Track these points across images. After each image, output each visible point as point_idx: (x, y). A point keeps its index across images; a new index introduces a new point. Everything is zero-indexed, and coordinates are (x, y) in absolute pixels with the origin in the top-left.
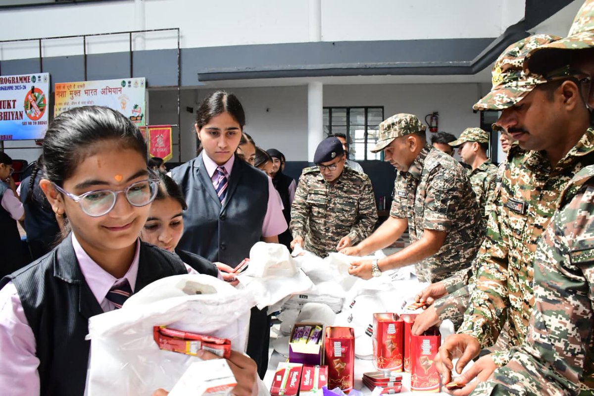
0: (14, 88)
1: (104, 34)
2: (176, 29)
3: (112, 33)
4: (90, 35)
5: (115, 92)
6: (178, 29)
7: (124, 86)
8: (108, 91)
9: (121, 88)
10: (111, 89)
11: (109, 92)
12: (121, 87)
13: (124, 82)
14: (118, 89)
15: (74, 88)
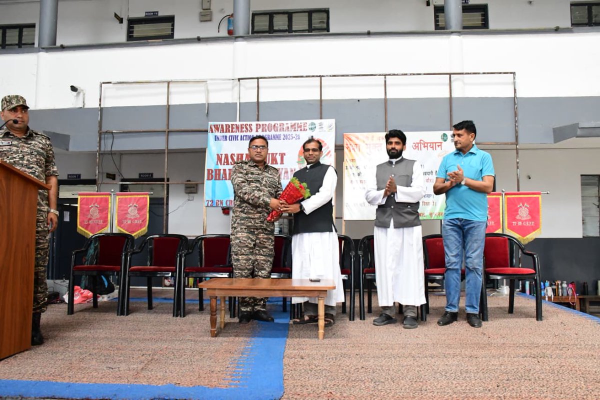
0: (282, 137)
1: (414, 74)
2: (511, 73)
3: (425, 74)
4: (394, 75)
5: (433, 147)
6: (514, 73)
7: (445, 141)
8: (422, 146)
9: (441, 143)
10: (427, 143)
11: (425, 147)
12: (441, 141)
13: (445, 135)
14: (437, 144)
15: (372, 140)
